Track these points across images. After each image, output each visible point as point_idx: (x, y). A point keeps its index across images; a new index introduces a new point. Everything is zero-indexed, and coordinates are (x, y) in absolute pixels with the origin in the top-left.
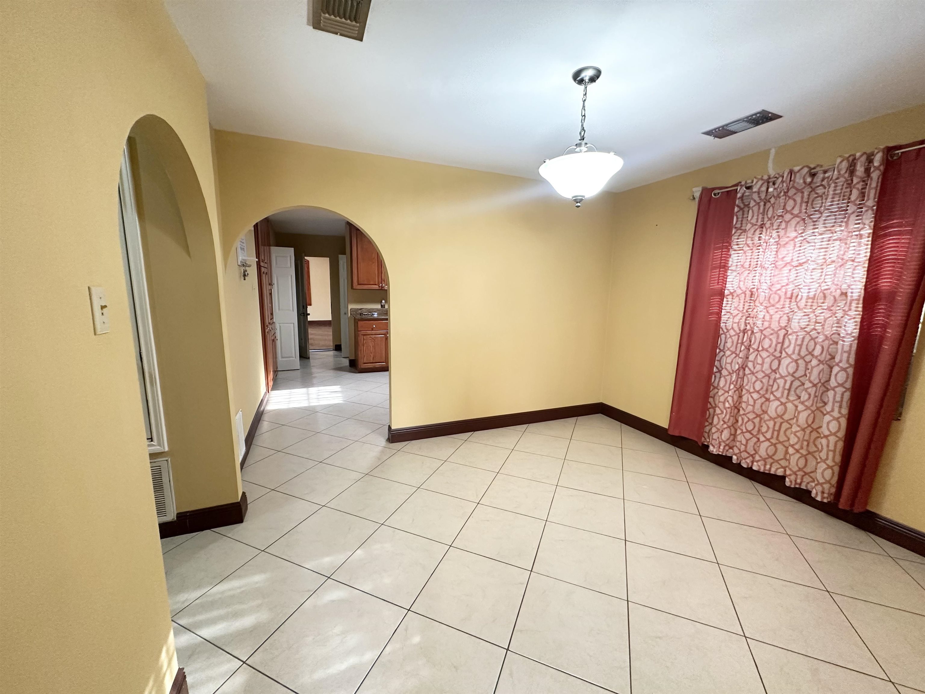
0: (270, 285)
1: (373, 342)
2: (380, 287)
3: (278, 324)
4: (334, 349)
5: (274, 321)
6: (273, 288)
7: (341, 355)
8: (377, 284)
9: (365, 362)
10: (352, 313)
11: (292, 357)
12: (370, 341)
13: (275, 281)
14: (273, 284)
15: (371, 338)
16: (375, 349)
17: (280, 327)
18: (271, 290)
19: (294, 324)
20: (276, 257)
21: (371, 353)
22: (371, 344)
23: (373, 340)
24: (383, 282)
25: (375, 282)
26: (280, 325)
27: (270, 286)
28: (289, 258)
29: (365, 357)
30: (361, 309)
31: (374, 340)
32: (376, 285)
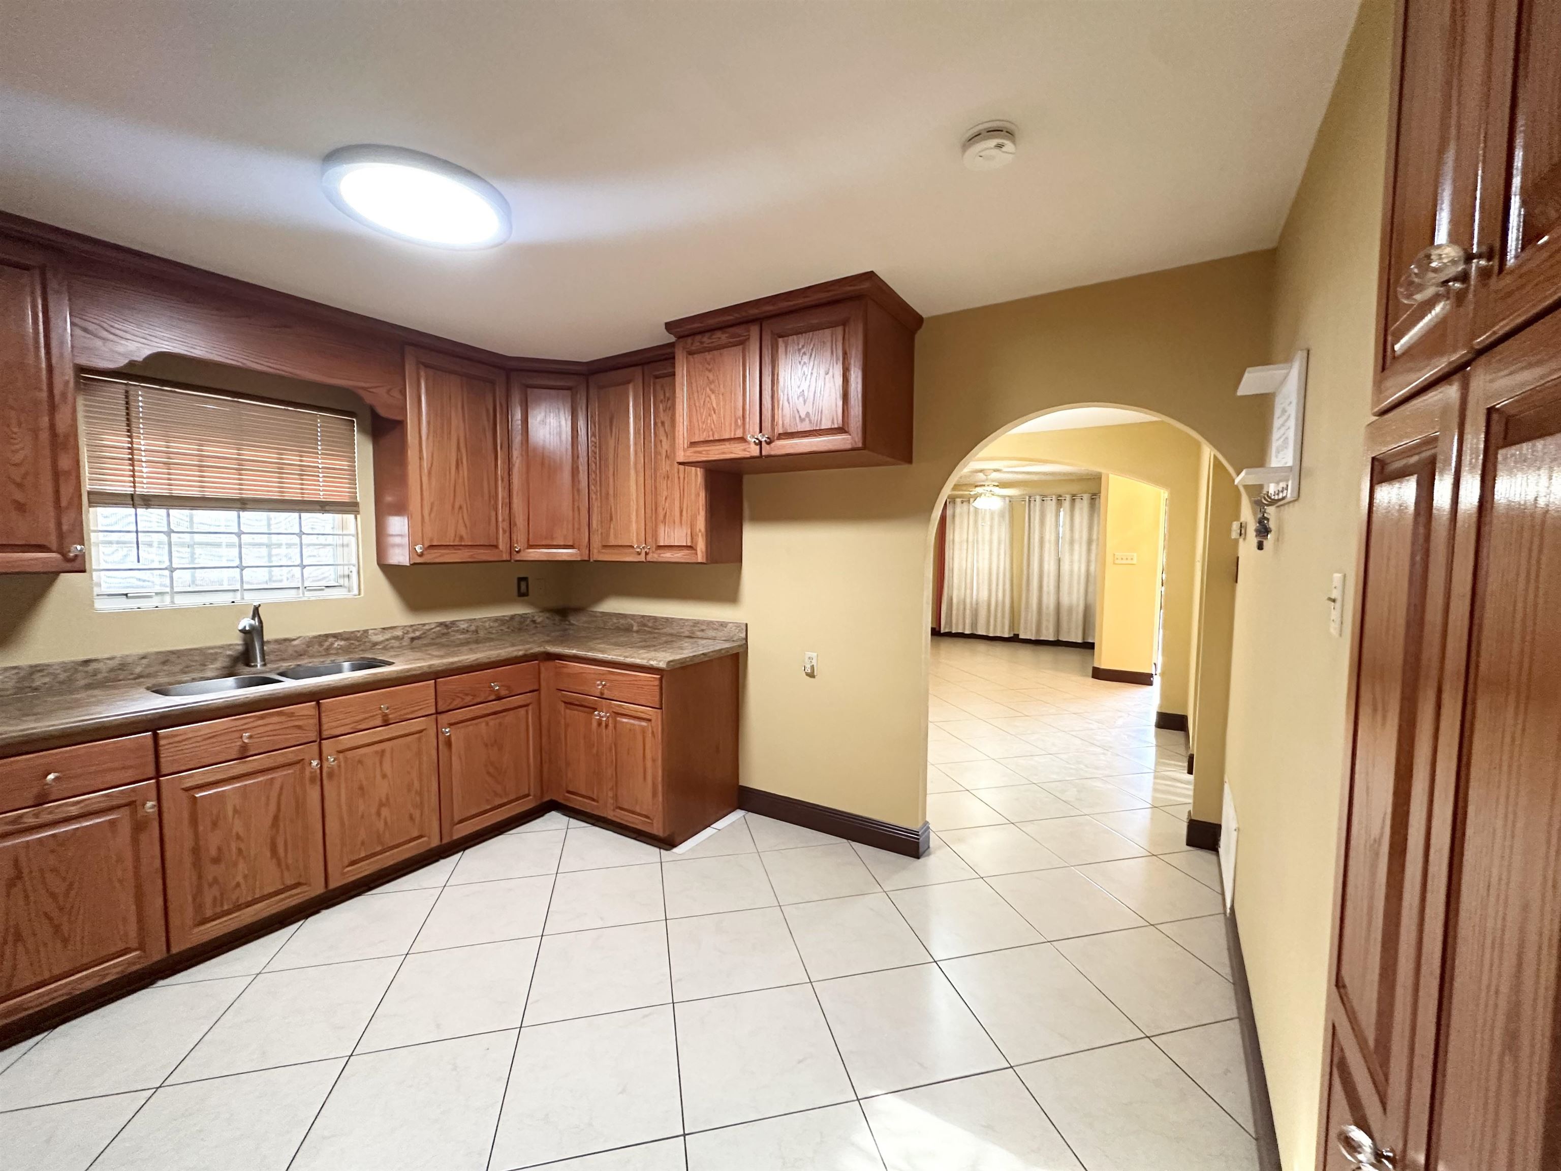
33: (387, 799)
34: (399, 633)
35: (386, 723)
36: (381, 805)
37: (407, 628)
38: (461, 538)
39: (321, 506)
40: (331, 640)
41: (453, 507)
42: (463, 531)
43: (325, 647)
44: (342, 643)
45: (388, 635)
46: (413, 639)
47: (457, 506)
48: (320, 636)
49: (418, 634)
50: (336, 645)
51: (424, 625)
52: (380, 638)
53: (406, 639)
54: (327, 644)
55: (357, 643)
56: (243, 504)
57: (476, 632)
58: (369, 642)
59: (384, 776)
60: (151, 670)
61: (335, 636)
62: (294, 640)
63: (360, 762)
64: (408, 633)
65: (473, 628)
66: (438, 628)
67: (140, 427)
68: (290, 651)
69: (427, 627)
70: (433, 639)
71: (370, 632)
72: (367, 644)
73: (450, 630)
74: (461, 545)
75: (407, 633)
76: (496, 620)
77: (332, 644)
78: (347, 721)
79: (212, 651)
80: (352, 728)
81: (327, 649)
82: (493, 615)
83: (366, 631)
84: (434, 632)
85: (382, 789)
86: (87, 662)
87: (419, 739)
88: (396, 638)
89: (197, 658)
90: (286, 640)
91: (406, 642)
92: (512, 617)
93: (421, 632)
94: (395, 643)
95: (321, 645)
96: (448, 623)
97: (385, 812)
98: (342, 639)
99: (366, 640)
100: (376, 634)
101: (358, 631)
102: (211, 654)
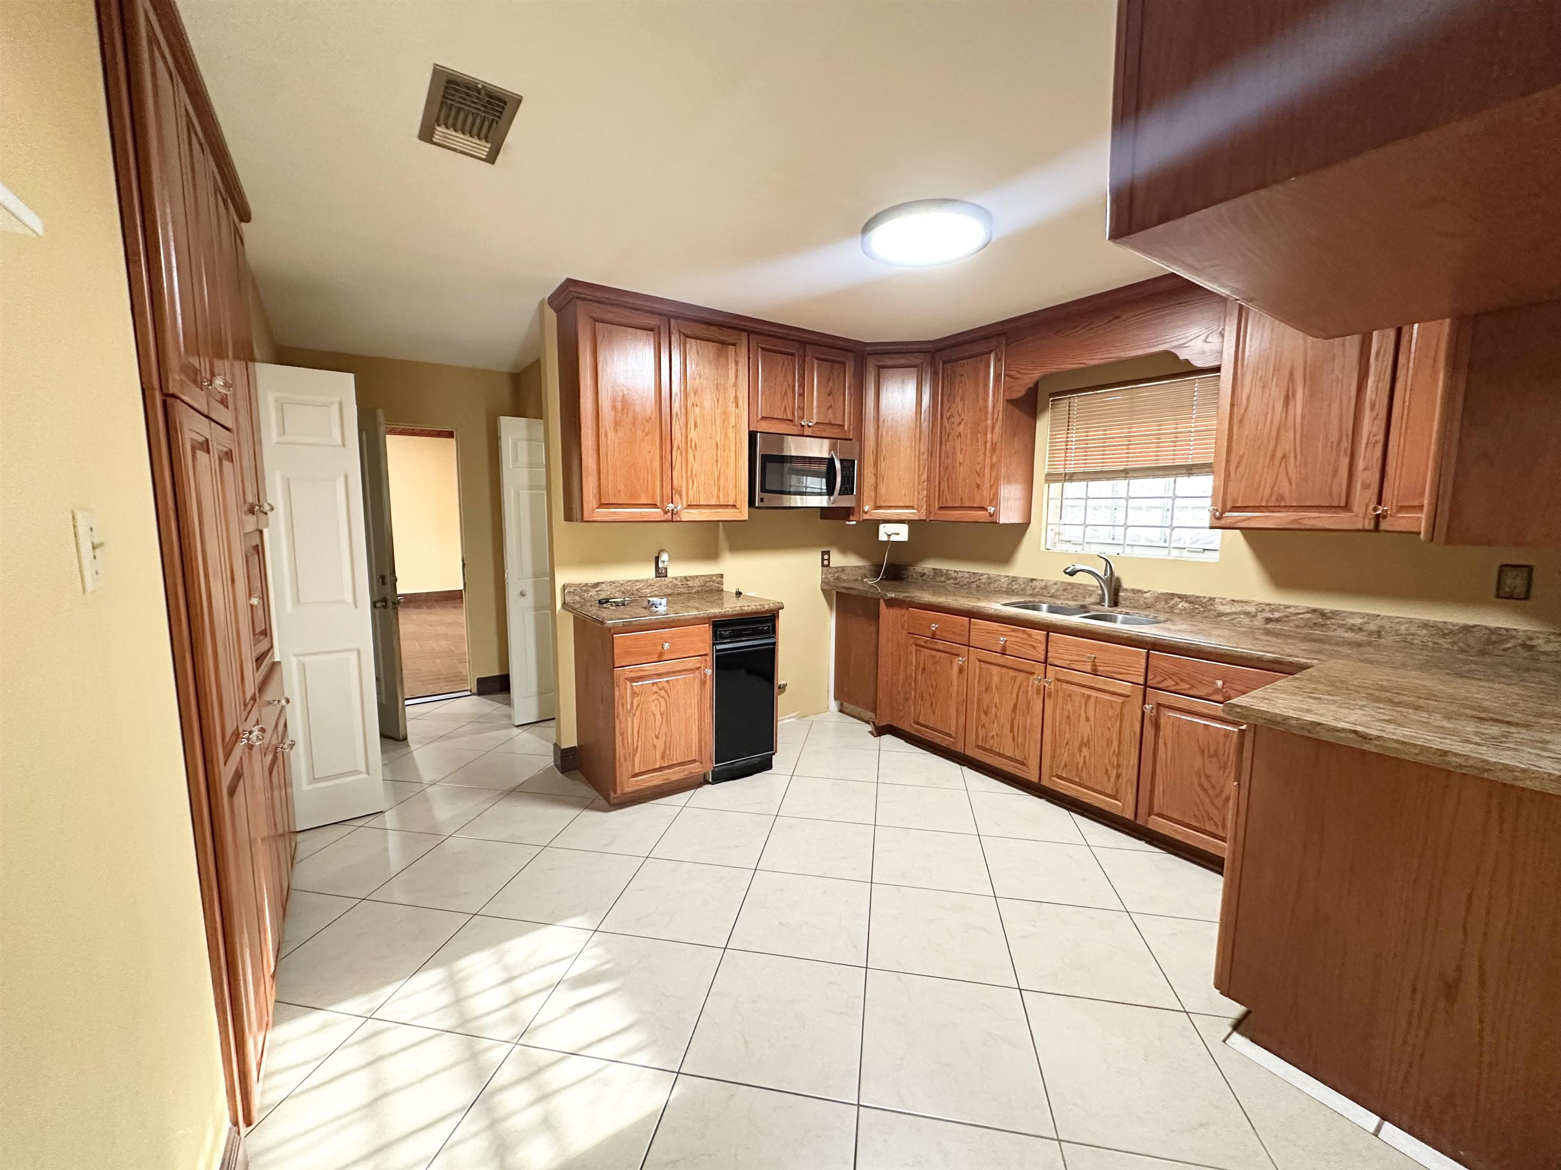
0: (251, 511)
1: (662, 700)
2: (666, 513)
3: (294, 660)
4: (475, 690)
5: (277, 659)
6: (267, 526)
7: (509, 717)
8: (658, 503)
9: (637, 771)
10: (568, 599)
11: (356, 772)
12: (655, 696)
13: (275, 494)
14: (266, 508)
15: (655, 688)
16: (668, 721)
17: (303, 668)
18: (261, 532)
19: (359, 651)
20: (281, 407)
21: (657, 737)
22: (655, 707)
23: (663, 693)
24: (676, 498)
25: (653, 497)
26: (304, 659)
27: (251, 518)
28: (335, 410)
29: (638, 755)
30: (596, 585)
31: (666, 692)
32: (654, 506)
33: (1088, 741)
34: (1252, 609)
35: (1095, 672)
36: (1082, 744)
37: (1264, 606)
38: (1281, 497)
39: (1187, 470)
40: (1176, 600)
41: (1273, 457)
42: (1284, 487)
43: (1170, 605)
44: (1186, 605)
45: (1237, 608)
46: (1269, 620)
47: (1279, 454)
48: (1167, 593)
49: (1276, 615)
50: (1180, 606)
51: (1288, 607)
52: (1227, 609)
53: (1260, 616)
54: (1172, 602)
55: (1202, 609)
56: (1126, 474)
57: (1379, 634)
58: (1215, 611)
59: (1088, 719)
60: (1058, 593)
61: (1180, 597)
62: (1145, 592)
63: (1070, 695)
64: (1263, 610)
65: (1373, 627)
66: (1309, 615)
67: (1074, 425)
68: (1141, 601)
69: (1291, 610)
70: (1297, 627)
71: (1217, 600)
72: (1213, 612)
73: (1328, 622)
74: (1279, 506)
75: (1261, 612)
76: (1426, 625)
77: (1177, 604)
78: (1066, 657)
79: (1090, 588)
80: (1068, 664)
81: (1172, 607)
82: (1420, 617)
83: (1212, 599)
84: (1301, 619)
85: (1085, 729)
86: (1032, 580)
87: (1123, 703)
88: (1247, 614)
89: (1081, 591)
90: (1139, 591)
91: (1258, 622)
92: (1466, 629)
93: (1282, 614)
94: (1245, 620)
95: (1167, 603)
96: (1325, 612)
97: (1085, 751)
98: (1187, 601)
99: (1212, 607)
100: (1222, 604)
101: (1205, 597)
102: (1089, 590)
